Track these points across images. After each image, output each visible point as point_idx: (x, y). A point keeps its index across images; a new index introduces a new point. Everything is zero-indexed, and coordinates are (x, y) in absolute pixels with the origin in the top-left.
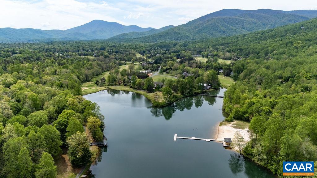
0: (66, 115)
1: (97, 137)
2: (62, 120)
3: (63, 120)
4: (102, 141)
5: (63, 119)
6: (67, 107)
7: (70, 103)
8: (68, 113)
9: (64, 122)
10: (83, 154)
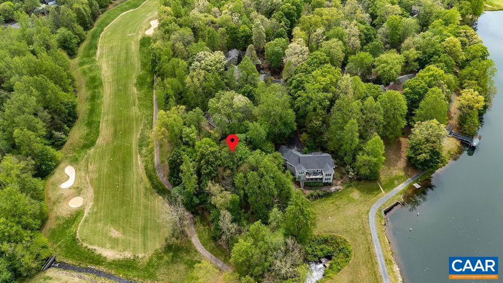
0: (429, 78)
1: (466, 126)
2: (419, 85)
3: (421, 86)
4: (472, 136)
5: (421, 83)
6: (437, 55)
7: (447, 46)
8: (432, 75)
9: (421, 88)
10: (427, 157)
